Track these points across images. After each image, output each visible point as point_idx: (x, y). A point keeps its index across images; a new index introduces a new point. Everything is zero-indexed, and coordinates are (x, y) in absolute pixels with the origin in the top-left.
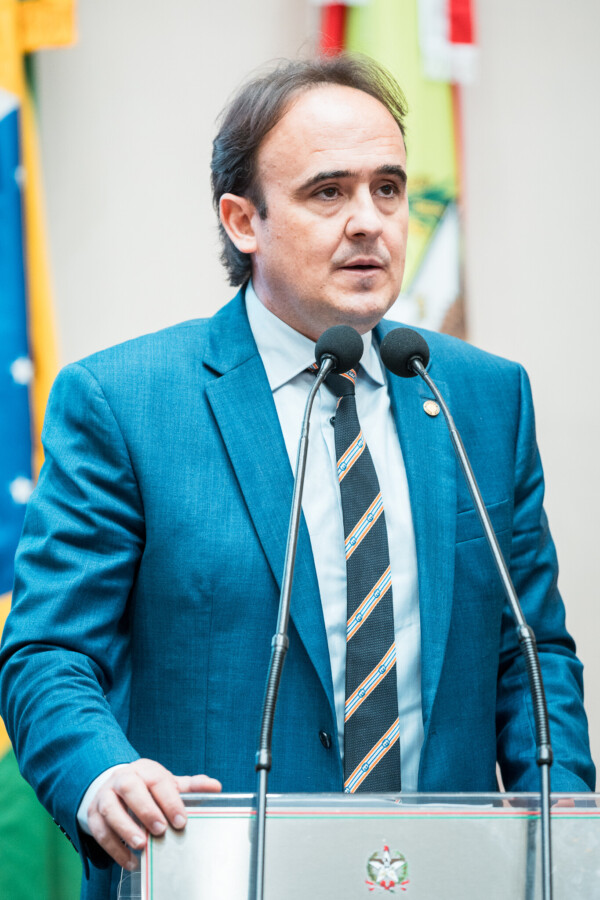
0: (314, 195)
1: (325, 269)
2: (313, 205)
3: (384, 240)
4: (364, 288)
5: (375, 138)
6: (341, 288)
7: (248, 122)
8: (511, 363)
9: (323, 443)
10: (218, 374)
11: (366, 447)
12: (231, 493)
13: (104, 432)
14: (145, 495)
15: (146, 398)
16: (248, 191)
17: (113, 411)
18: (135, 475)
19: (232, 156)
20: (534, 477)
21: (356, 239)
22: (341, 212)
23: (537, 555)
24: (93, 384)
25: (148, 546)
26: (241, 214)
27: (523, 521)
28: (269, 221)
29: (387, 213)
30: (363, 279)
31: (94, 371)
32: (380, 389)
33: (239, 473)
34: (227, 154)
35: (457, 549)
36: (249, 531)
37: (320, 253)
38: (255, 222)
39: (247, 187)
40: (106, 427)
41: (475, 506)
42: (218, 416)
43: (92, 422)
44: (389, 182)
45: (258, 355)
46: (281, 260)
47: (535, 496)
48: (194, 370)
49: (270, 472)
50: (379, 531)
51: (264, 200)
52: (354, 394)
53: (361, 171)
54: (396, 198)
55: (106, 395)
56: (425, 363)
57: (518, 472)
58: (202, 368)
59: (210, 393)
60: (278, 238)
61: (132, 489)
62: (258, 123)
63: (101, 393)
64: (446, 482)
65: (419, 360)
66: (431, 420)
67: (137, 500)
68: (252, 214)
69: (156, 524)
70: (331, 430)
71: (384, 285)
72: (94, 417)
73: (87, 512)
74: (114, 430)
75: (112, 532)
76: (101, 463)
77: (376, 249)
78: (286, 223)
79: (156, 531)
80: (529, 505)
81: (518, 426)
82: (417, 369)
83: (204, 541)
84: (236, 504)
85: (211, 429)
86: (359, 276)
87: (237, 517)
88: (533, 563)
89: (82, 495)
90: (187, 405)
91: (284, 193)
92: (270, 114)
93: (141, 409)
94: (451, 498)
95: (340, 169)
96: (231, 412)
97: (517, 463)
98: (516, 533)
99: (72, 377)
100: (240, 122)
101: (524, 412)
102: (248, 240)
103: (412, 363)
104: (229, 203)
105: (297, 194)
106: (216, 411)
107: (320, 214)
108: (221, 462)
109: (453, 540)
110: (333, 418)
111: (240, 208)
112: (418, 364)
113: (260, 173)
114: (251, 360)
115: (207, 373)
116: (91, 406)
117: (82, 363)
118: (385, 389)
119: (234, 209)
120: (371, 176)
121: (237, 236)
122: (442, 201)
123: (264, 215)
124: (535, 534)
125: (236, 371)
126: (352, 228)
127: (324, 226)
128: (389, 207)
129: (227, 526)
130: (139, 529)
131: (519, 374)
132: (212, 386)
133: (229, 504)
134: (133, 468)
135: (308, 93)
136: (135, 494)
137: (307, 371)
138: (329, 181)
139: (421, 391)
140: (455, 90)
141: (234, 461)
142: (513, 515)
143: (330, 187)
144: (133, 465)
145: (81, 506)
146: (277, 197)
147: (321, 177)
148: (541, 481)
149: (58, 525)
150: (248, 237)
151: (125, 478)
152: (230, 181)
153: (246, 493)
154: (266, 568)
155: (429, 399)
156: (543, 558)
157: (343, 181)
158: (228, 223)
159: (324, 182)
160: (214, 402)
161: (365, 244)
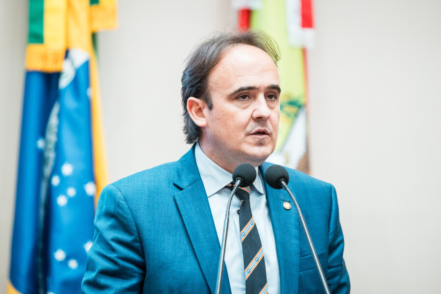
0: (237, 98)
1: (242, 135)
2: (236, 103)
3: (270, 121)
4: (260, 144)
5: (267, 71)
6: (249, 143)
7: (204, 62)
8: (327, 183)
9: (233, 223)
10: (181, 189)
11: (255, 225)
12: (188, 247)
13: (124, 218)
14: (145, 249)
15: (146, 201)
16: (202, 96)
17: (129, 208)
18: (140, 240)
19: (195, 78)
20: (339, 239)
21: (258, 120)
22: (250, 107)
23: (340, 279)
24: (119, 195)
25: (147, 274)
26: (198, 107)
27: (333, 261)
28: (214, 111)
29: (271, 108)
30: (261, 139)
31: (119, 187)
32: (262, 196)
33: (191, 238)
34: (192, 77)
35: (300, 275)
36: (197, 266)
37: (240, 127)
38: (205, 111)
39: (202, 94)
40: (126, 216)
41: (312, 253)
42: (181, 210)
43: (119, 213)
44: (272, 93)
45: (201, 179)
46: (219, 130)
47: (339, 249)
48: (169, 187)
49: (207, 236)
50: (262, 266)
51: (211, 100)
52: (249, 199)
53: (261, 87)
54: (276, 101)
55: (125, 199)
56: (287, 182)
57: (330, 237)
58: (173, 186)
59: (177, 199)
60: (218, 119)
61: (138, 246)
62: (209, 62)
63: (123, 198)
64: (295, 242)
65: (284, 181)
66: (287, 211)
67: (141, 252)
68: (204, 107)
69: (151, 264)
70: (238, 216)
71: (270, 143)
72: (120, 210)
73: (116, 259)
74: (130, 217)
75: (128, 269)
76: (123, 233)
77: (267, 125)
78: (223, 112)
79: (151, 267)
80: (336, 253)
81: (330, 214)
82: (283, 185)
83: (174, 271)
84: (190, 253)
85: (177, 216)
86: (259, 138)
87: (191, 259)
88: (338, 282)
89: (113, 250)
90: (166, 204)
91: (222, 97)
92: (215, 58)
93: (143, 206)
94: (297, 250)
95: (251, 86)
96: (188, 208)
97: (330, 233)
98: (329, 268)
99: (109, 191)
100: (199, 62)
101: (334, 208)
102: (202, 120)
103: (280, 182)
104: (192, 101)
105: (229, 97)
106: (179, 207)
107: (240, 107)
108: (182, 232)
109: (298, 271)
110: (239, 210)
111: (198, 104)
112: (283, 183)
113: (209, 87)
114: (197, 182)
115: (176, 188)
116: (118, 205)
117: (114, 184)
118: (264, 196)
119: (194, 105)
120: (265, 89)
121: (195, 118)
122: (297, 106)
123: (211, 108)
124: (339, 268)
125: (190, 187)
126: (255, 115)
127: (242, 113)
128: (272, 105)
129: (186, 263)
130: (142, 266)
131: (331, 189)
132: (178, 195)
133: (187, 253)
134: (139, 236)
135: (234, 48)
136: (140, 248)
137: (226, 187)
138: (245, 91)
139: (282, 197)
140: (304, 51)
141: (189, 232)
142: (328, 258)
143: (244, 95)
144: (139, 234)
145: (113, 256)
146: (218, 99)
147: (242, 89)
148: (342, 241)
149: (101, 266)
150: (201, 119)
151: (135, 241)
152: (193, 91)
153: (195, 247)
154: (205, 284)
155: (286, 201)
156: (343, 280)
157: (252, 92)
158: (191, 112)
159: (242, 92)
160: (179, 203)
161: (261, 122)
